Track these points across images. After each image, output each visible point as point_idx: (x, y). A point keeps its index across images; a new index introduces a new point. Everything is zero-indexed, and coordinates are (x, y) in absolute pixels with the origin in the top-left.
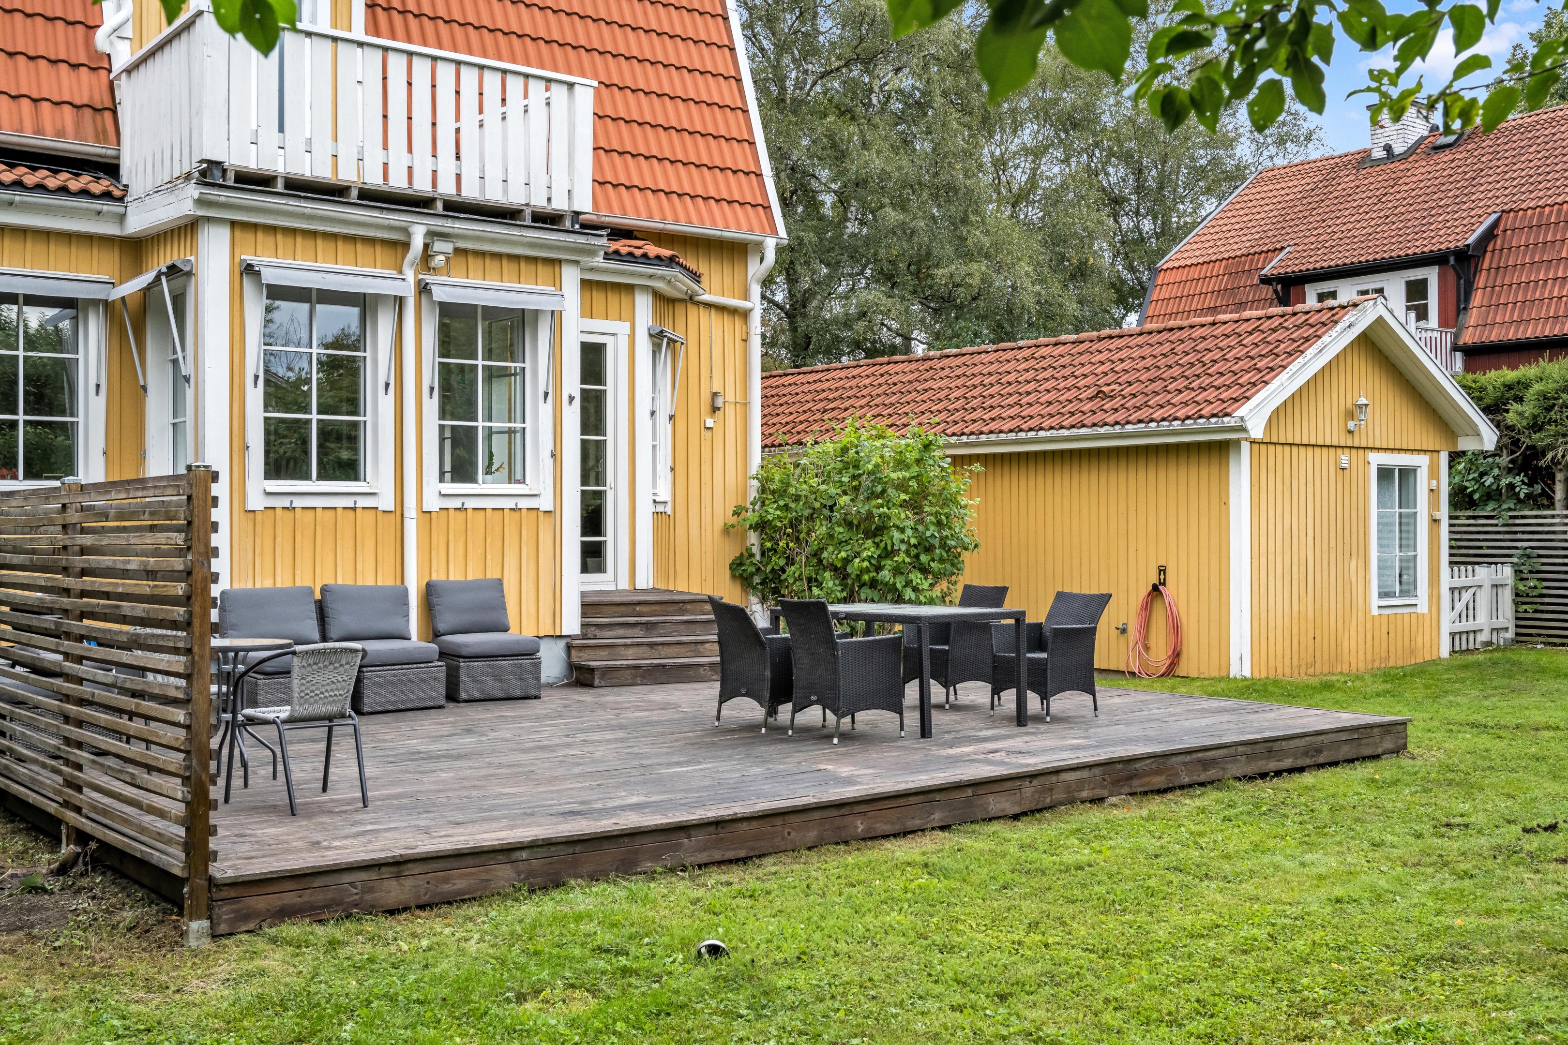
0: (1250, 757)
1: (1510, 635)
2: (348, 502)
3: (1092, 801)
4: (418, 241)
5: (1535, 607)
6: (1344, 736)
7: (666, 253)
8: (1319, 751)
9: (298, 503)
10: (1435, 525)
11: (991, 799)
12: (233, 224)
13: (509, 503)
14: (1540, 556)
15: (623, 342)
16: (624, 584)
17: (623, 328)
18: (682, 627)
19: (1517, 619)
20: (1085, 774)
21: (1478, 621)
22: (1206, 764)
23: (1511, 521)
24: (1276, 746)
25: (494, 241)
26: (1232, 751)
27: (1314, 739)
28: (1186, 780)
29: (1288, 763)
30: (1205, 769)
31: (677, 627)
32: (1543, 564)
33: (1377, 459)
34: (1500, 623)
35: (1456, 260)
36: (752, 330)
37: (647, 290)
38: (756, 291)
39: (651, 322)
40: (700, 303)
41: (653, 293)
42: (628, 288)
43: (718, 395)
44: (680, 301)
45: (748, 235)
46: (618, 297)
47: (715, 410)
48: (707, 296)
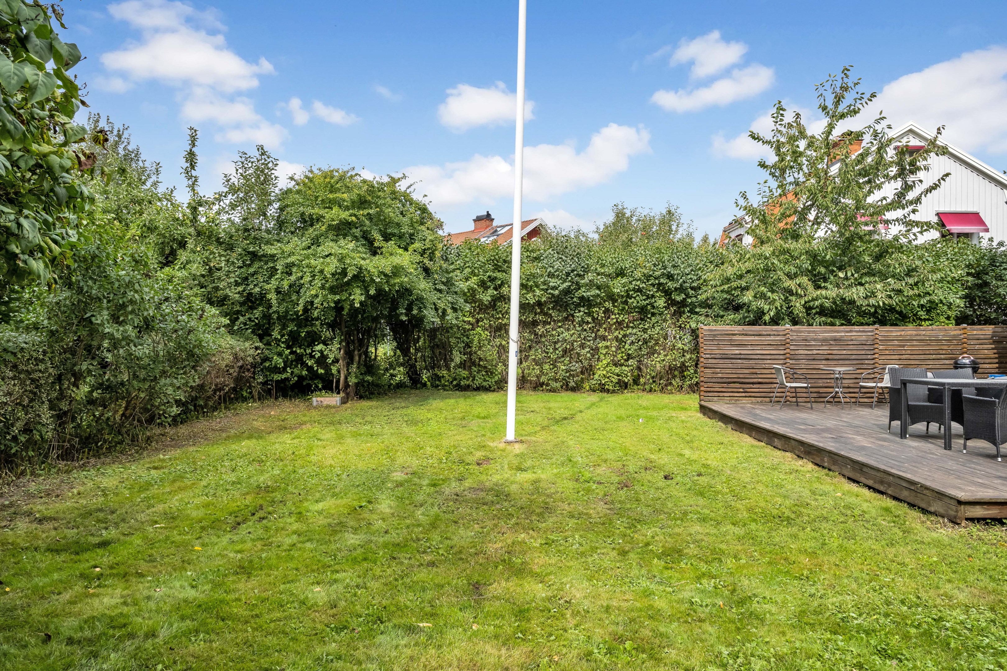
0: (854, 469)
6: (904, 484)
8: (889, 485)
24: (865, 469)
27: (885, 475)
29: (870, 483)
30: (834, 464)
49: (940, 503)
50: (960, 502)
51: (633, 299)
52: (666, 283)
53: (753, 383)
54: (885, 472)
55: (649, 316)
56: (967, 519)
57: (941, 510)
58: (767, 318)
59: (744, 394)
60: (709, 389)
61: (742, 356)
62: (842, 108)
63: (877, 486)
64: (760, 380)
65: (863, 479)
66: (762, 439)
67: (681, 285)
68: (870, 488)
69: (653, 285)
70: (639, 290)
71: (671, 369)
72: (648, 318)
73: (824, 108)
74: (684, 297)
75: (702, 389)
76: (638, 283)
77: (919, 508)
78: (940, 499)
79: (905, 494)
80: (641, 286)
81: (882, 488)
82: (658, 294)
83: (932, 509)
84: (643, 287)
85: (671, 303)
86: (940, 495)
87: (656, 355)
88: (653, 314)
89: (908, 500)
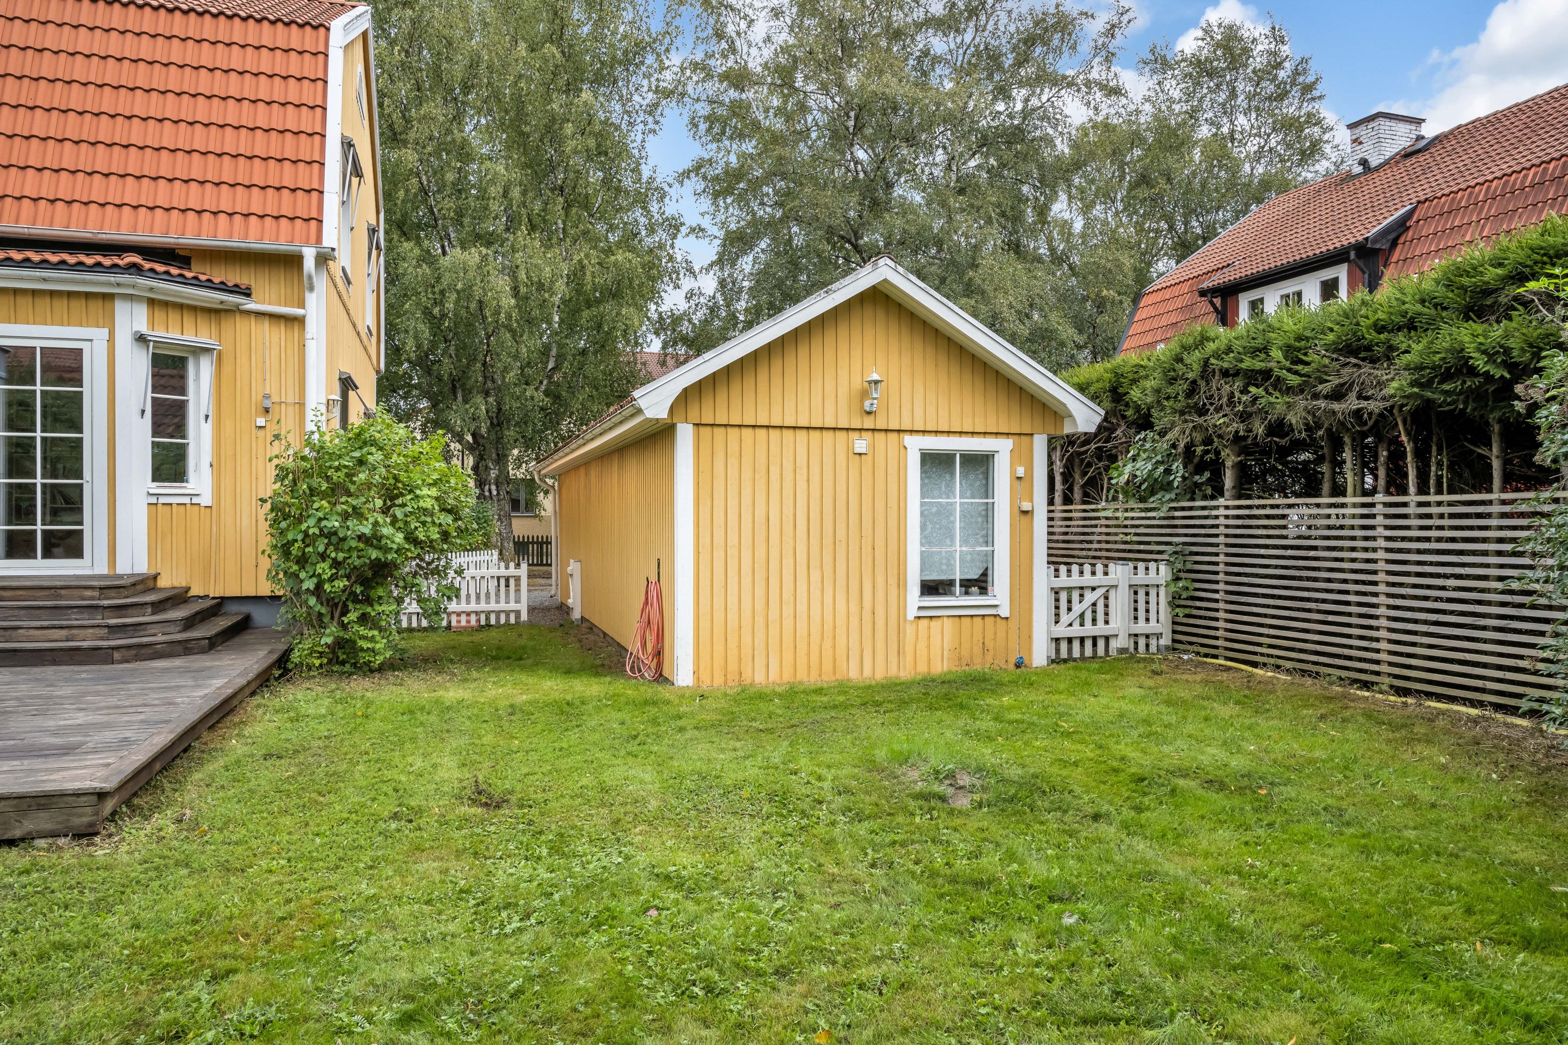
1: (1165, 641)
5: (1187, 611)
7: (122, 261)
10: (1025, 519)
14: (1192, 554)
15: (101, 346)
16: (101, 568)
17: (99, 334)
18: (23, 612)
19: (1174, 623)
21: (1112, 624)
23: (1171, 514)
31: (16, 612)
32: (1196, 563)
33: (915, 445)
34: (1153, 627)
35: (1357, 255)
36: (308, 336)
37: (130, 298)
38: (311, 299)
39: (143, 327)
40: (249, 313)
41: (151, 302)
42: (108, 297)
43: (267, 397)
44: (226, 311)
45: (282, 246)
46: (96, 306)
47: (267, 410)
48: (252, 306)
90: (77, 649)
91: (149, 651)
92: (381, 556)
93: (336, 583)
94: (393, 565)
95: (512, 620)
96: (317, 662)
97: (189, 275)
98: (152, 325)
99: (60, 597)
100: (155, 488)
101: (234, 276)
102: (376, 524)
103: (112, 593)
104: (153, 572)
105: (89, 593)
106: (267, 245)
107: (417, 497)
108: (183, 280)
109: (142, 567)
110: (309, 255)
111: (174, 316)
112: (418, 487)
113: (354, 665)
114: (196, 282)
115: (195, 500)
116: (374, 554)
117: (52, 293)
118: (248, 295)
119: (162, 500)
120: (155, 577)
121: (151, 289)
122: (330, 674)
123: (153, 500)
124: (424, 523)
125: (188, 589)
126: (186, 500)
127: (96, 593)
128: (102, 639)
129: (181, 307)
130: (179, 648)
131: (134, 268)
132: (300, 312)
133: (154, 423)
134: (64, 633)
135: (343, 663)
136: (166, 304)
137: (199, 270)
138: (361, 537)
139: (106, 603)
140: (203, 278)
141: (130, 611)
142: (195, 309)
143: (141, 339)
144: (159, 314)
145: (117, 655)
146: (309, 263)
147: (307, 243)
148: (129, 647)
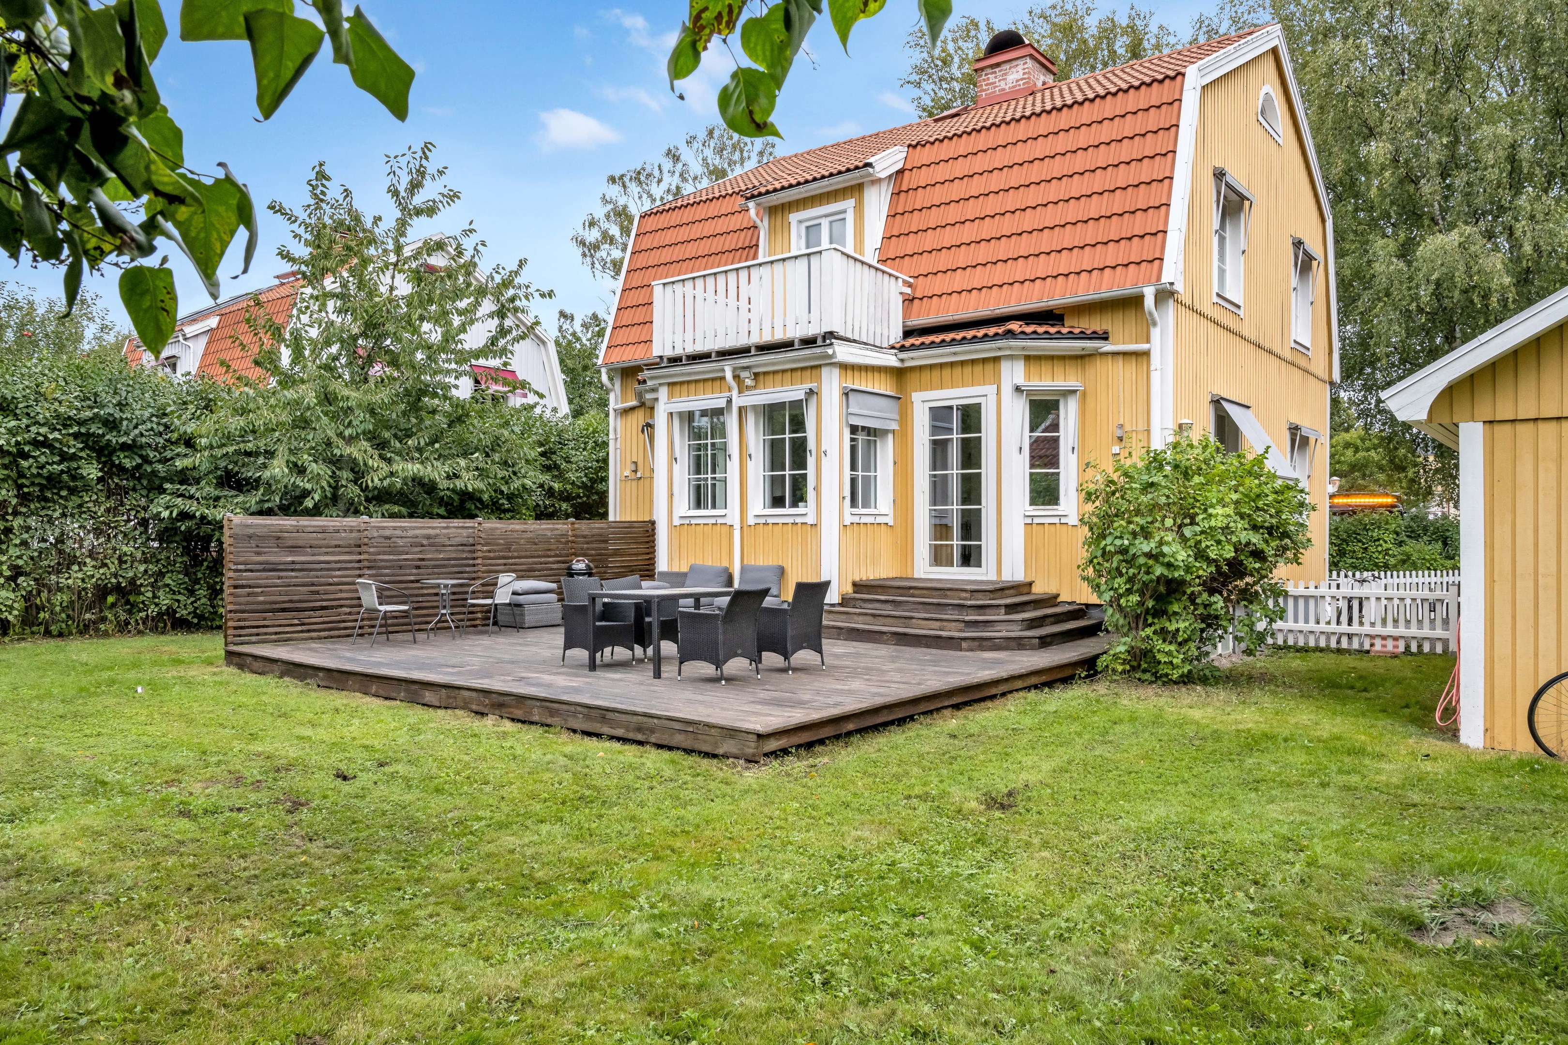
0: (587, 717)
2: (713, 521)
3: (476, 713)
4: (729, 375)
6: (677, 726)
7: (1001, 330)
8: (652, 731)
9: (693, 521)
11: (427, 694)
12: (669, 384)
13: (790, 520)
15: (992, 399)
16: (992, 576)
17: (991, 389)
20: (474, 694)
22: (553, 713)
24: (610, 715)
25: (773, 364)
26: (572, 708)
27: (645, 719)
28: (536, 718)
29: (620, 732)
30: (552, 716)
36: (1152, 368)
37: (1011, 357)
38: (1155, 333)
39: (1020, 380)
40: (1106, 354)
41: (1028, 358)
42: (996, 360)
43: (1121, 426)
44: (1090, 355)
45: (1128, 290)
46: (989, 367)
47: (1121, 439)
48: (1108, 347)
49: (732, 742)
50: (760, 736)
51: (31, 460)
52: (103, 435)
53: (313, 609)
54: (645, 715)
55: (64, 493)
56: (766, 755)
57: (734, 750)
58: (309, 503)
59: (299, 628)
60: (242, 624)
61: (298, 566)
62: (418, 200)
63: (631, 735)
64: (325, 604)
65: (606, 730)
66: (394, 695)
67: (134, 440)
68: (619, 739)
69: (76, 436)
70: (45, 443)
71: (102, 592)
72: (61, 497)
73: (396, 193)
74: (139, 461)
75: (230, 624)
76: (43, 430)
77: (700, 752)
78: (732, 737)
79: (678, 739)
80: (51, 437)
81: (640, 737)
82: (83, 454)
83: (720, 751)
84: (55, 439)
85: (111, 469)
86: (732, 732)
87: (75, 567)
88: (73, 491)
89: (684, 745)
90: (940, 637)
91: (989, 643)
92: (1166, 573)
93: (1131, 598)
94: (1182, 582)
95: (1439, 649)
96: (1120, 668)
97: (1065, 330)
98: (1028, 377)
99: (946, 597)
100: (1032, 510)
101: (1095, 324)
102: (1161, 543)
103: (980, 595)
104: (1028, 580)
105: (964, 595)
106: (1117, 292)
107: (1210, 515)
108: (1059, 336)
109: (1019, 576)
110: (1149, 293)
111: (1046, 367)
112: (1213, 506)
113: (1155, 674)
114: (1071, 336)
115: (1063, 520)
116: (1159, 570)
117: (962, 363)
118: (1106, 339)
119: (1036, 520)
120: (1030, 584)
121: (1023, 348)
122: (1129, 680)
123: (1029, 521)
124: (1219, 542)
125: (1058, 595)
126: (1056, 520)
127: (968, 595)
128: (961, 631)
129: (1052, 358)
130: (1013, 644)
131: (1010, 334)
132: (1145, 346)
133: (1032, 457)
134: (938, 624)
135: (1145, 671)
136: (1039, 358)
137: (1073, 324)
138: (1149, 555)
139: (969, 603)
140: (1077, 331)
141: (987, 611)
142: (1063, 358)
143: (1018, 389)
144: (1034, 368)
145: (964, 645)
146: (1149, 301)
147: (1149, 283)
148: (973, 639)
